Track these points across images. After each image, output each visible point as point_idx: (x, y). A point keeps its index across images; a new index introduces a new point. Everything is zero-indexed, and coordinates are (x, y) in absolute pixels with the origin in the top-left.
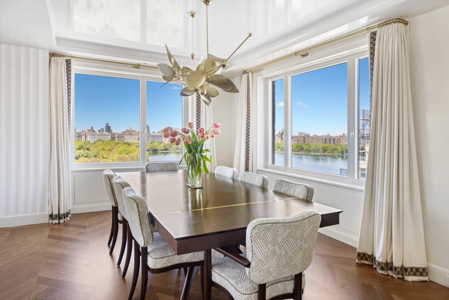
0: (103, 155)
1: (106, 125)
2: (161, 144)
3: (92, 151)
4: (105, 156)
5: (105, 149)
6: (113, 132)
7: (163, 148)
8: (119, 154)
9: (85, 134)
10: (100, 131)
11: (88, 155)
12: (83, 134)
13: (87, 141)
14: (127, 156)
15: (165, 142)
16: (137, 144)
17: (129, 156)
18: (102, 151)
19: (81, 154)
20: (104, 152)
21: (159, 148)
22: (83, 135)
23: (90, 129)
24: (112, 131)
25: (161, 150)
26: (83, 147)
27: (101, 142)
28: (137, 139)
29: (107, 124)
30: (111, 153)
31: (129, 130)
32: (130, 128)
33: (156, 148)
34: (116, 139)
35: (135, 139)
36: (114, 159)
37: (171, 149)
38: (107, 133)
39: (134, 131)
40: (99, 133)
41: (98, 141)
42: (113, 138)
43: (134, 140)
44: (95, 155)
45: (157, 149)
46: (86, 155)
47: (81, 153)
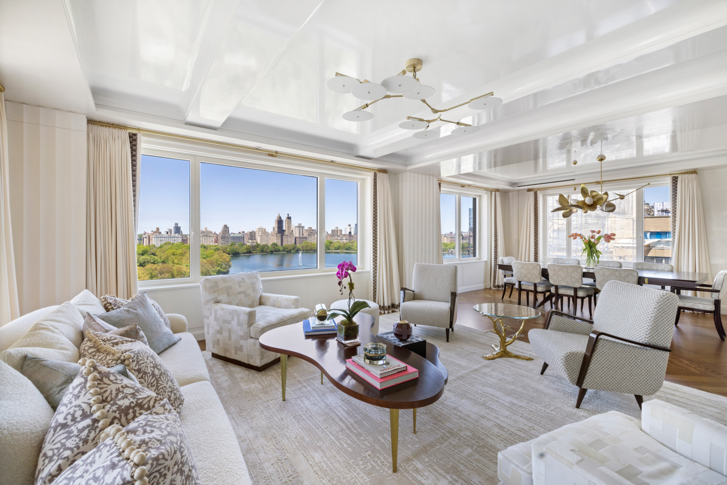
0: (174, 261)
1: (174, 225)
2: (243, 247)
3: (158, 256)
5: (175, 253)
6: (183, 233)
7: (245, 251)
9: (149, 236)
10: (167, 233)
11: (155, 261)
12: (144, 236)
13: (151, 244)
15: (248, 244)
16: (214, 247)
18: (172, 256)
19: (146, 260)
20: (174, 257)
21: (240, 251)
22: (146, 238)
23: (154, 230)
24: (182, 233)
25: (243, 253)
26: (147, 251)
27: (170, 246)
28: (214, 241)
29: (176, 224)
31: (204, 230)
32: (206, 228)
33: (237, 251)
34: (189, 241)
35: (211, 241)
37: (254, 252)
38: (176, 235)
39: (211, 232)
40: (167, 235)
41: (166, 244)
42: (184, 241)
43: (211, 242)
44: (163, 260)
45: (239, 252)
46: (152, 261)
47: (146, 259)
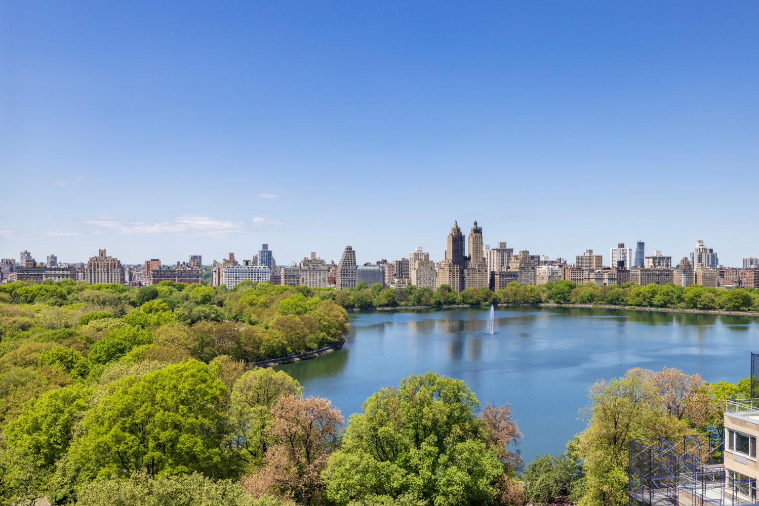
0: (251, 316)
1: (261, 249)
2: (381, 292)
3: (228, 307)
4: (254, 318)
5: (254, 302)
6: (277, 264)
7: (384, 301)
8: (283, 313)
9: (219, 269)
10: (247, 263)
11: (217, 316)
12: (214, 270)
13: (221, 284)
14: (297, 318)
15: (392, 286)
16: (326, 292)
17: (303, 319)
18: (249, 308)
19: (202, 314)
20: (252, 309)
21: (375, 302)
22: (215, 272)
23: (228, 258)
24: (274, 263)
25: (380, 306)
26: (210, 298)
27: (250, 288)
28: (327, 279)
29: (265, 246)
30: (267, 312)
31: (310, 258)
32: (313, 254)
33: (369, 300)
34: (283, 279)
35: (322, 280)
36: (270, 324)
37: (403, 303)
38: (262, 267)
39: (322, 262)
40: (246, 267)
41: (243, 284)
42: (275, 279)
43: (322, 282)
44: (234, 315)
45: (371, 303)
46: (213, 316)
47: (203, 312)
